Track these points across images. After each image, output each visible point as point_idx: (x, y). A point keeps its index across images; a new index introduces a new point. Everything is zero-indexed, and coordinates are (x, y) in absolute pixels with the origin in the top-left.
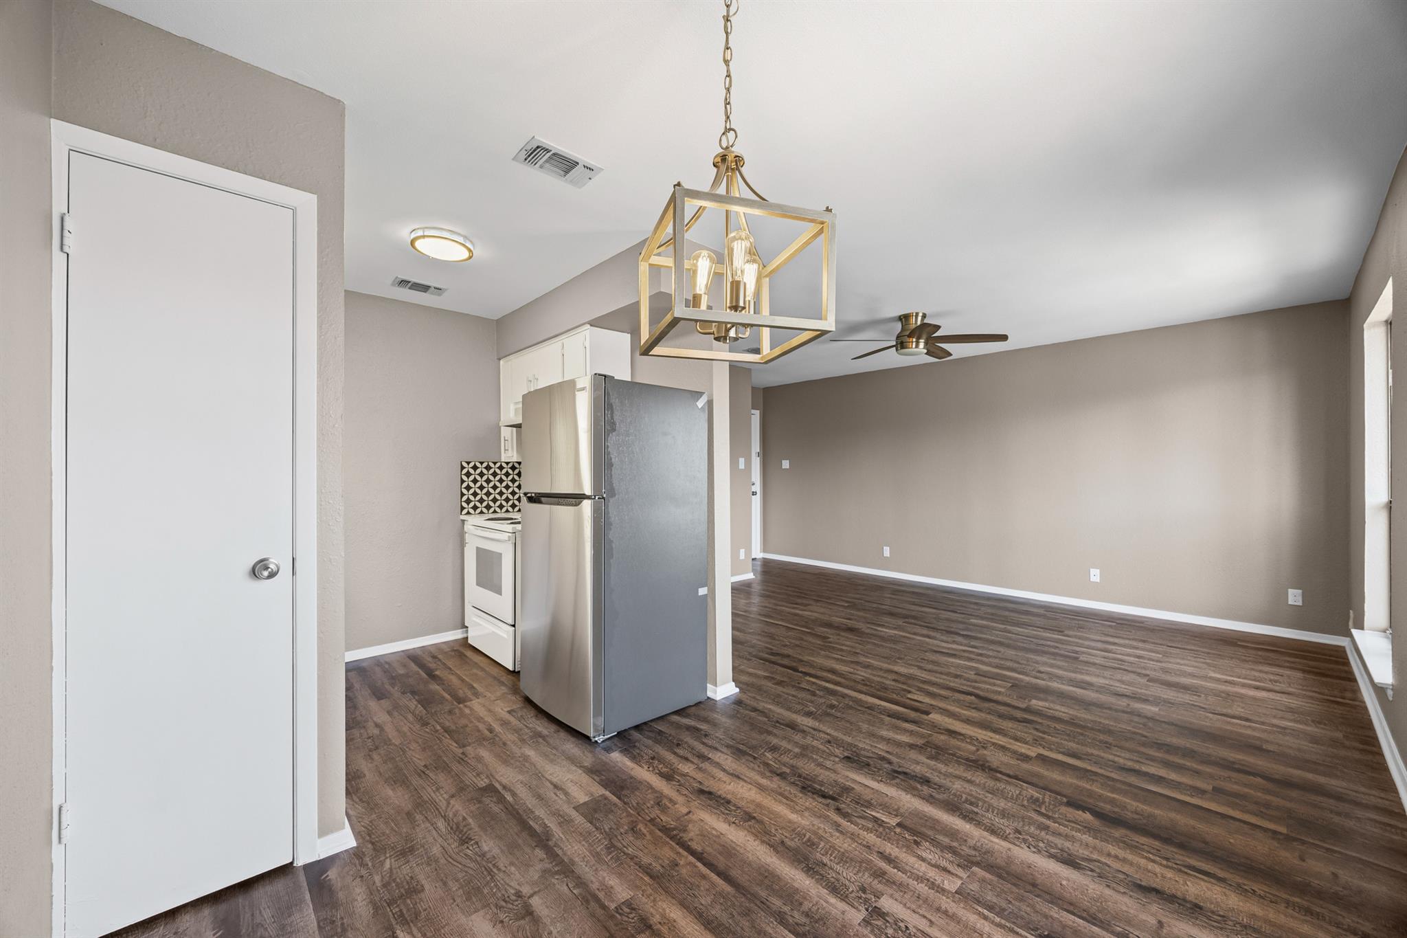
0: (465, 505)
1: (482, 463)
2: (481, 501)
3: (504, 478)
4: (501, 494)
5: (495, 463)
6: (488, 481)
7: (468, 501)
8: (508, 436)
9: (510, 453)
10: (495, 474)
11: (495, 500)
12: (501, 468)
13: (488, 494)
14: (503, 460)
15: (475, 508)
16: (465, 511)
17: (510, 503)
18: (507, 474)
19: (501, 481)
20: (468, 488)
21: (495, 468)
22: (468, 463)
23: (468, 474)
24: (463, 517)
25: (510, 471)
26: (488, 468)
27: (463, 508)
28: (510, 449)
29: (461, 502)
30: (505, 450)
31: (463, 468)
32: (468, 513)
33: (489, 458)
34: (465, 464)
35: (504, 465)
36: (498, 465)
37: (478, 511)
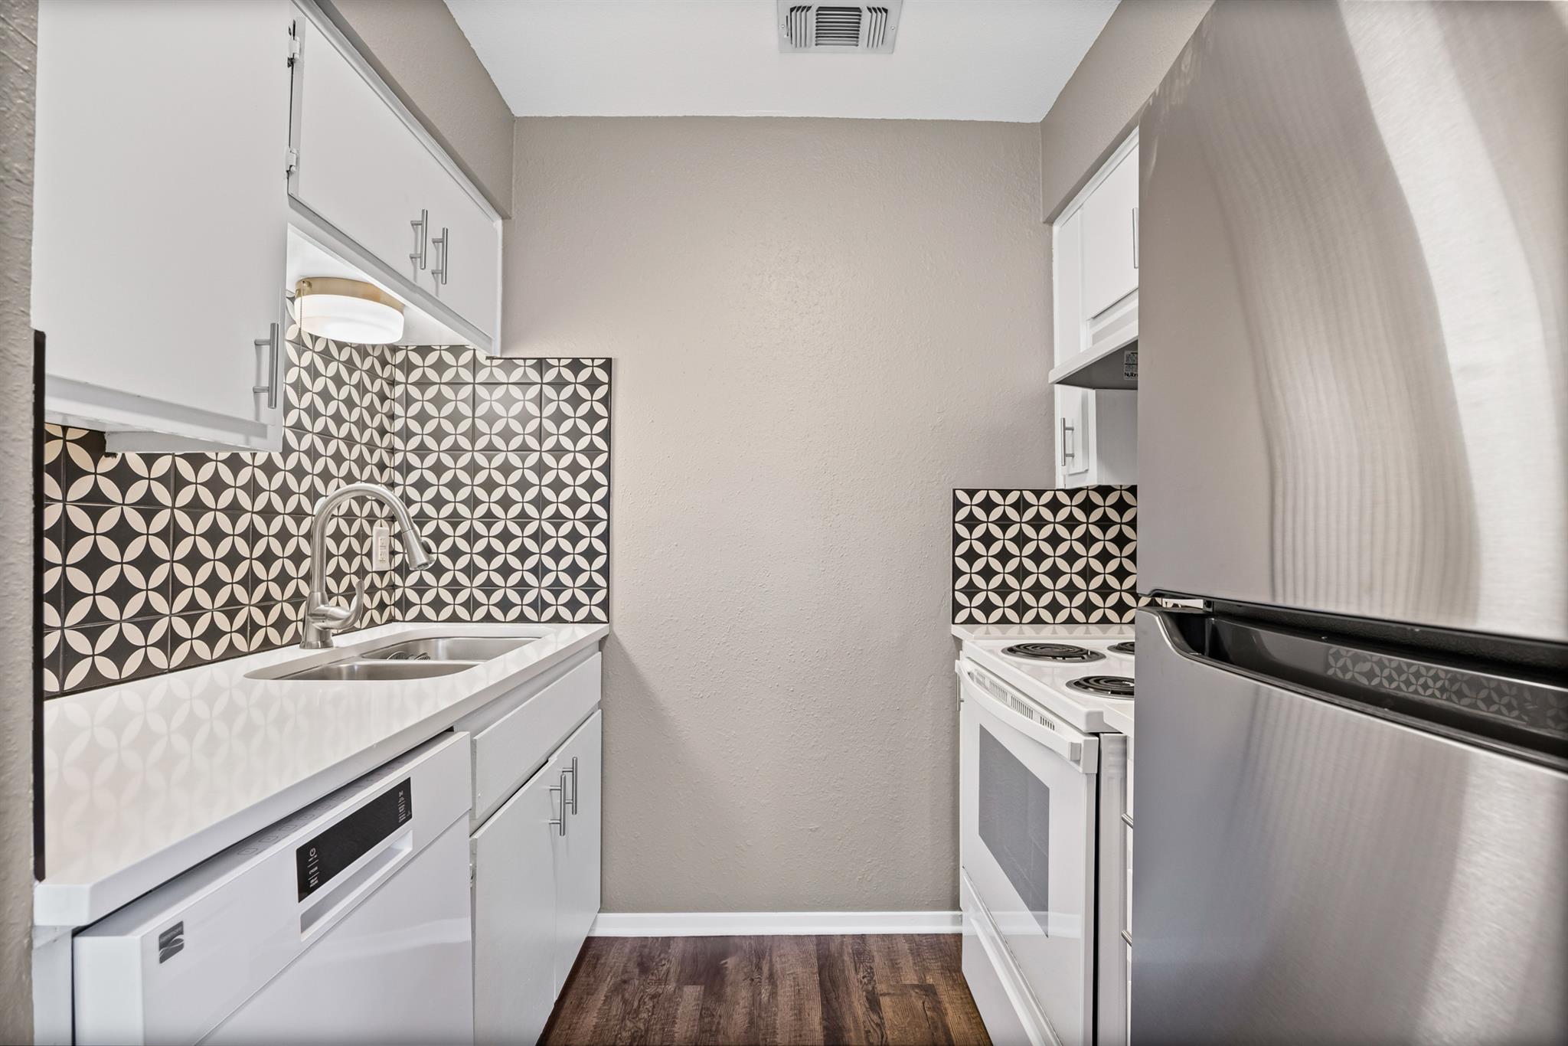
0: (962, 599)
1: (1004, 493)
2: (1004, 590)
3: (1063, 532)
4: (1054, 573)
5: (1038, 494)
6: (1021, 540)
7: (971, 590)
8: (1073, 418)
9: (1078, 465)
10: (1038, 523)
11: (1038, 590)
12: (1055, 506)
13: (1021, 573)
14: (1060, 485)
15: (987, 607)
16: (962, 615)
17: (1079, 599)
18: (1071, 523)
19: (1054, 540)
20: (971, 556)
21: (1038, 507)
22: (971, 493)
23: (971, 522)
24: (958, 631)
25: (1079, 515)
26: (1021, 506)
27: (957, 607)
28: (1079, 454)
29: (954, 590)
30: (1066, 455)
31: (958, 505)
32: (971, 620)
33: (1023, 479)
34: (963, 497)
35: (1063, 498)
36: (1046, 498)
37: (996, 615)
